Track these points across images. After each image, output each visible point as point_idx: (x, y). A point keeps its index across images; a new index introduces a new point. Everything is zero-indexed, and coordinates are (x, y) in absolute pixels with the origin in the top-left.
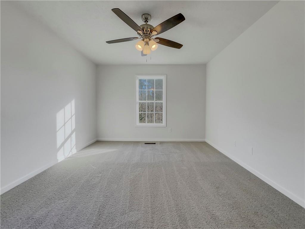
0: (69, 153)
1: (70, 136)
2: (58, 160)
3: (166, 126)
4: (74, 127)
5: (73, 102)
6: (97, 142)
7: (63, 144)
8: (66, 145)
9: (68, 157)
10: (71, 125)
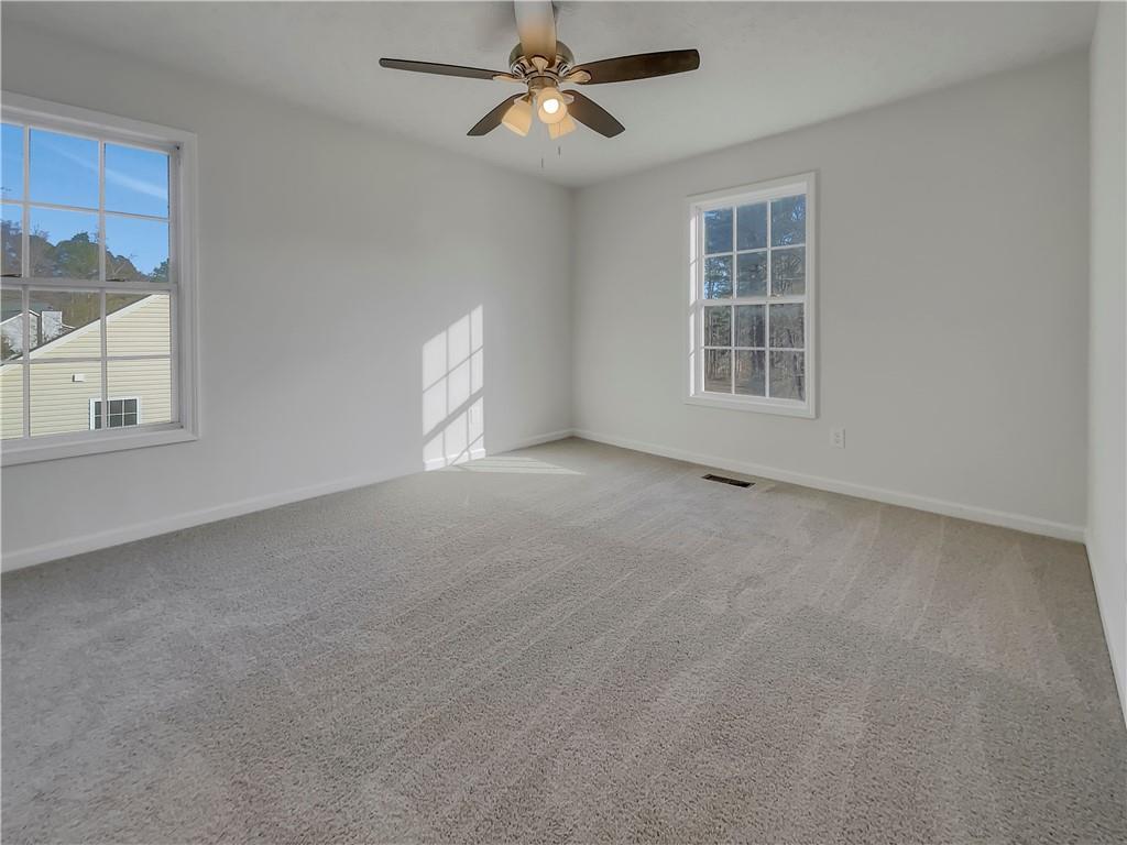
0: (461, 455)
1: (464, 407)
2: (424, 464)
3: (814, 416)
4: (478, 383)
5: (478, 315)
6: (571, 441)
7: (441, 427)
8: (450, 429)
9: (456, 463)
10: (469, 378)
